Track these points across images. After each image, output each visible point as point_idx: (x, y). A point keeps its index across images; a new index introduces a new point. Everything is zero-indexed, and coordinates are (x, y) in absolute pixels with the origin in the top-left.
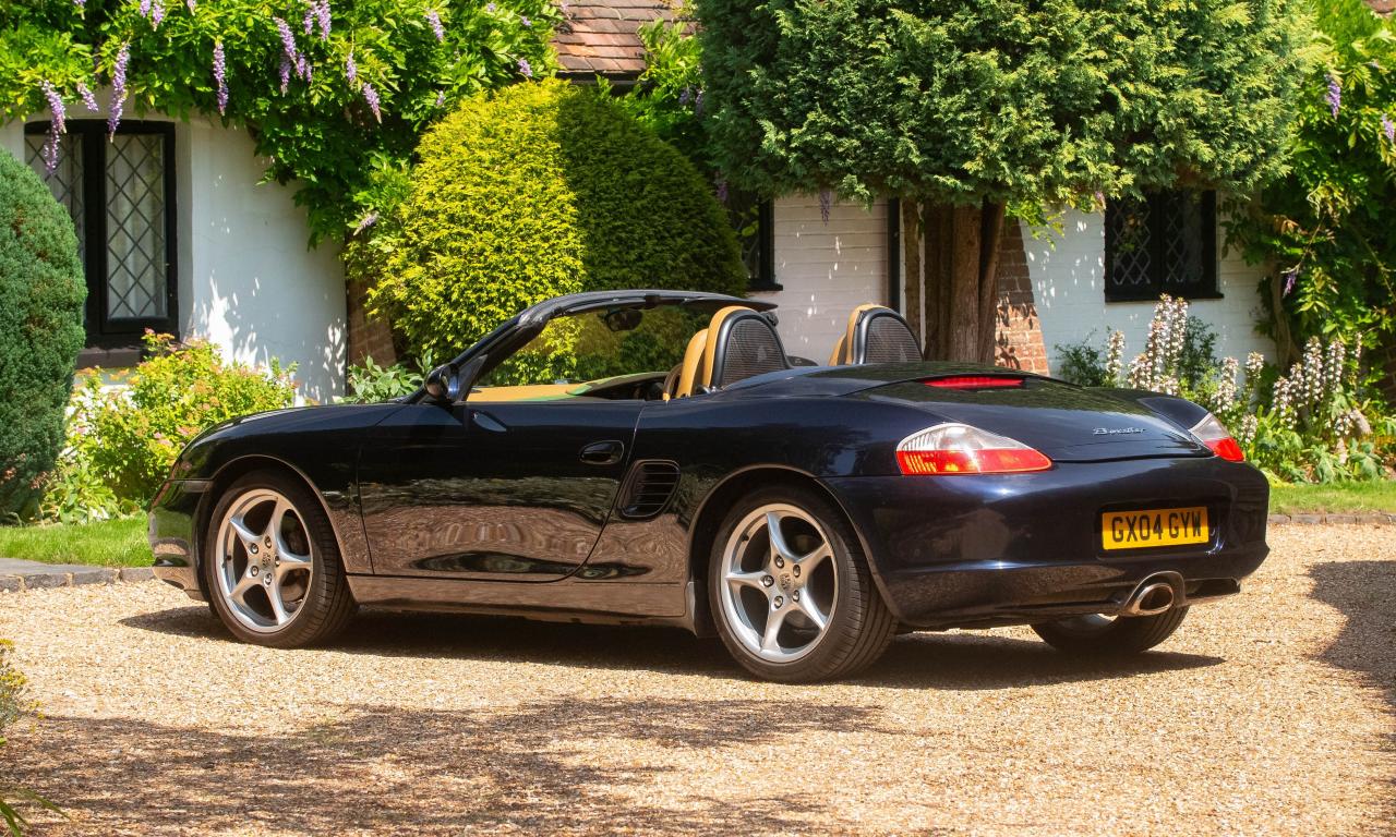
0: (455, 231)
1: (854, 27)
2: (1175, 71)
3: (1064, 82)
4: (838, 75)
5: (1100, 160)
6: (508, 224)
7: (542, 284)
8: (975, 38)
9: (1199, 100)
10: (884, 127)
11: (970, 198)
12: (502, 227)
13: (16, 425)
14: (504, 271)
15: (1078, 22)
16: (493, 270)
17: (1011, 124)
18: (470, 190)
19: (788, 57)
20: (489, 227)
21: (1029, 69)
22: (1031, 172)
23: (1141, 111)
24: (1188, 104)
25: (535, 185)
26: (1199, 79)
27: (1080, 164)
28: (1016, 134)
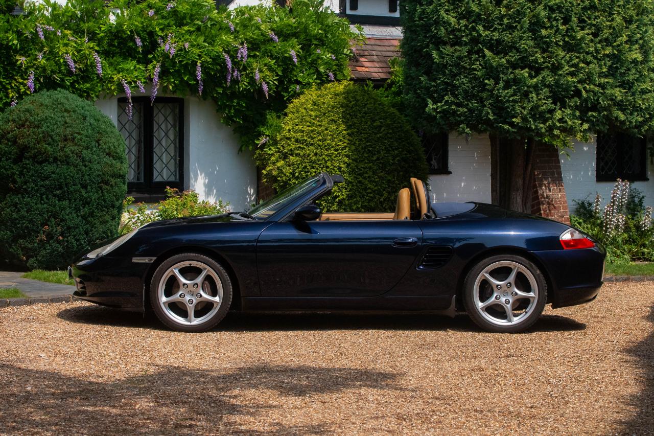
0: (298, 146)
1: (465, 59)
2: (606, 80)
3: (557, 82)
4: (458, 80)
5: (573, 119)
6: (320, 143)
7: (334, 170)
8: (518, 64)
9: (618, 93)
10: (478, 103)
11: (515, 135)
12: (318, 145)
13: (96, 228)
14: (318, 164)
15: (563, 58)
16: (313, 163)
17: (533, 102)
18: (305, 128)
19: (437, 72)
20: (312, 145)
21: (542, 77)
22: (542, 123)
23: (592, 98)
24: (612, 95)
25: (333, 127)
26: (618, 84)
27: (564, 120)
28: (535, 106)
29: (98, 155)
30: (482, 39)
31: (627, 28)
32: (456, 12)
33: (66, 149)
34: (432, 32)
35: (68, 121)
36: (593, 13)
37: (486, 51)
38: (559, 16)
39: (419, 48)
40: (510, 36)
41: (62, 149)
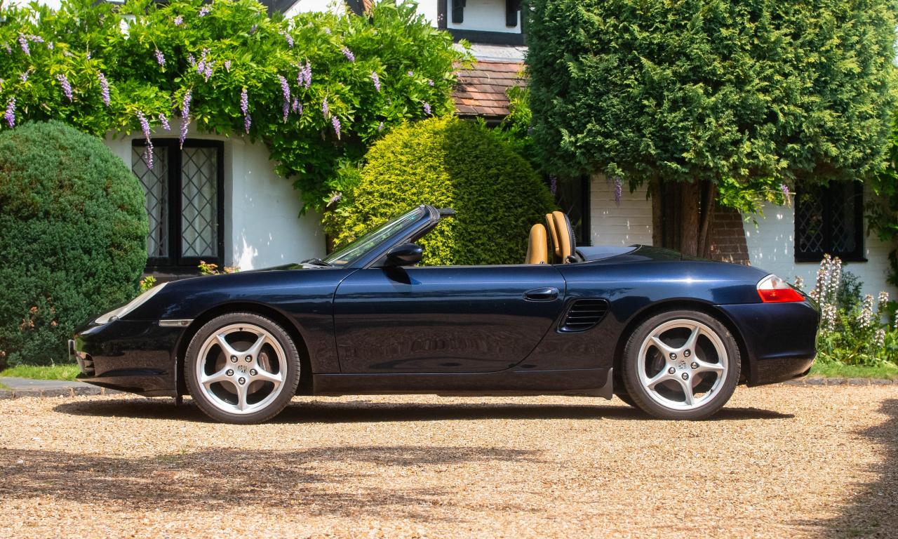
0: (383, 202)
1: (615, 71)
2: (813, 98)
3: (744, 104)
4: (605, 101)
5: (767, 152)
6: (415, 198)
8: (689, 77)
9: (828, 117)
10: (633, 132)
11: (686, 176)
12: (411, 200)
15: (751, 67)
17: (712, 129)
18: (393, 178)
19: (576, 91)
20: (404, 200)
21: (723, 95)
22: (724, 159)
23: (792, 123)
24: (821, 120)
25: (432, 175)
26: (828, 104)
27: (754, 154)
28: (714, 136)
29: (106, 208)
30: (637, 43)
31: (839, 27)
32: (601, 8)
33: (61, 200)
34: (569, 36)
35: (64, 161)
36: (792, 5)
37: (644, 60)
38: (746, 10)
39: (551, 60)
40: (677, 38)
41: (56, 200)
